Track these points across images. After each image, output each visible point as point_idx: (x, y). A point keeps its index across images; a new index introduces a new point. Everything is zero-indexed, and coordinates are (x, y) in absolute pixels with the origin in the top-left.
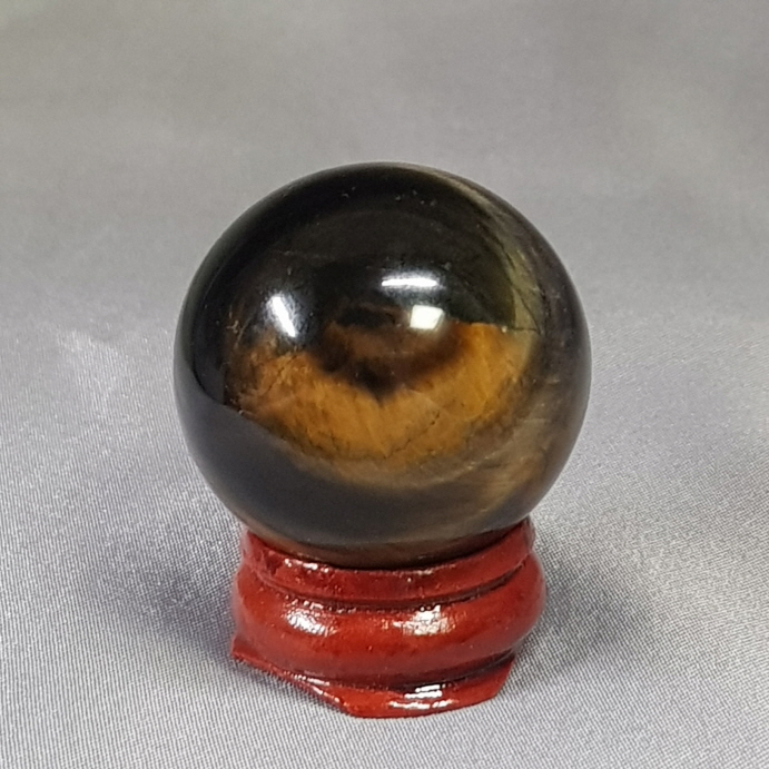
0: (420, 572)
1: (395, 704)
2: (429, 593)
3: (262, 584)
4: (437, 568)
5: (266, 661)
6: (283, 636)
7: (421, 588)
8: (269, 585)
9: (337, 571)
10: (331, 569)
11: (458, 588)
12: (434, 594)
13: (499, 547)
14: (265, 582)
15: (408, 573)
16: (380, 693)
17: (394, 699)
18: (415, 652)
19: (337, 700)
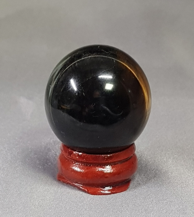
0: (109, 155)
1: (101, 191)
2: (111, 161)
3: (67, 159)
4: (113, 154)
5: (68, 180)
6: (73, 173)
7: (109, 160)
8: (69, 159)
9: (88, 155)
10: (86, 154)
11: (118, 160)
12: (112, 161)
13: (128, 149)
14: (68, 158)
15: (106, 155)
16: (98, 188)
17: (102, 190)
18: (107, 177)
19: (87, 190)
